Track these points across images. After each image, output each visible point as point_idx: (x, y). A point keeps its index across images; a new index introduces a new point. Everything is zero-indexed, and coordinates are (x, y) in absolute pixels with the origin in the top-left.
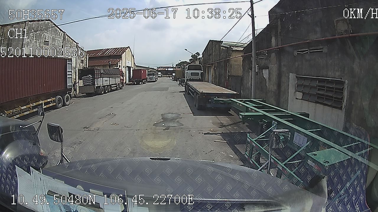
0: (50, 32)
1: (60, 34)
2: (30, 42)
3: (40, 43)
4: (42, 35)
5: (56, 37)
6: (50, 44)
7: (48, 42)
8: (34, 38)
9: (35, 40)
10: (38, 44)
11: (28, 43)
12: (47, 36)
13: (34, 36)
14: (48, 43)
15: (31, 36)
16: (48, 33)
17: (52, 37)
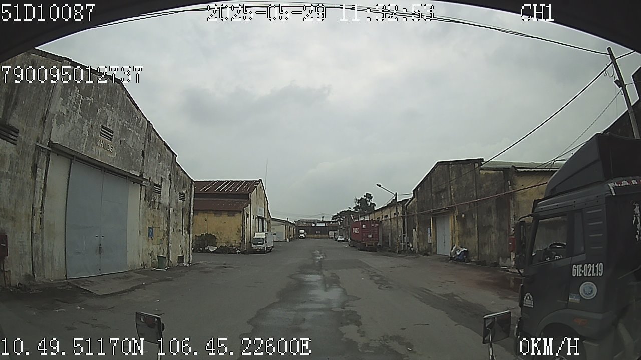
0: (118, 109)
1: (140, 123)
2: (67, 116)
3: (92, 127)
4: (97, 110)
5: (130, 127)
6: (116, 139)
7: (112, 133)
8: (79, 111)
9: (81, 117)
10: (85, 128)
11: (62, 115)
12: (109, 118)
13: (79, 105)
14: (112, 136)
15: (71, 101)
17: (120, 123)
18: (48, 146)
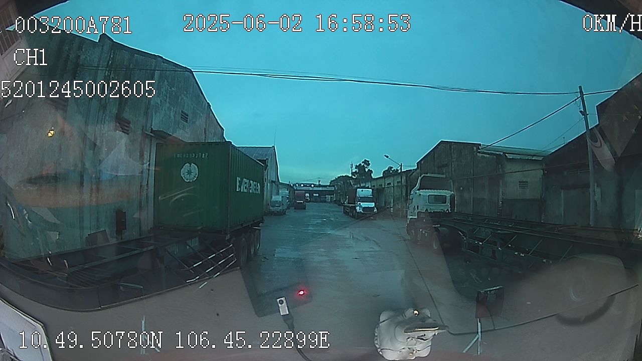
0: (191, 95)
1: (203, 106)
3: (176, 112)
4: (179, 98)
5: (198, 110)
6: (190, 120)
7: (187, 116)
8: (168, 100)
9: (169, 105)
10: (172, 114)
11: (157, 105)
12: (186, 104)
13: (168, 96)
14: (187, 118)
15: (163, 92)
16: (187, 97)
17: (192, 107)
18: (151, 132)
